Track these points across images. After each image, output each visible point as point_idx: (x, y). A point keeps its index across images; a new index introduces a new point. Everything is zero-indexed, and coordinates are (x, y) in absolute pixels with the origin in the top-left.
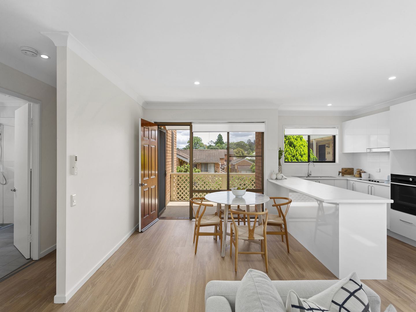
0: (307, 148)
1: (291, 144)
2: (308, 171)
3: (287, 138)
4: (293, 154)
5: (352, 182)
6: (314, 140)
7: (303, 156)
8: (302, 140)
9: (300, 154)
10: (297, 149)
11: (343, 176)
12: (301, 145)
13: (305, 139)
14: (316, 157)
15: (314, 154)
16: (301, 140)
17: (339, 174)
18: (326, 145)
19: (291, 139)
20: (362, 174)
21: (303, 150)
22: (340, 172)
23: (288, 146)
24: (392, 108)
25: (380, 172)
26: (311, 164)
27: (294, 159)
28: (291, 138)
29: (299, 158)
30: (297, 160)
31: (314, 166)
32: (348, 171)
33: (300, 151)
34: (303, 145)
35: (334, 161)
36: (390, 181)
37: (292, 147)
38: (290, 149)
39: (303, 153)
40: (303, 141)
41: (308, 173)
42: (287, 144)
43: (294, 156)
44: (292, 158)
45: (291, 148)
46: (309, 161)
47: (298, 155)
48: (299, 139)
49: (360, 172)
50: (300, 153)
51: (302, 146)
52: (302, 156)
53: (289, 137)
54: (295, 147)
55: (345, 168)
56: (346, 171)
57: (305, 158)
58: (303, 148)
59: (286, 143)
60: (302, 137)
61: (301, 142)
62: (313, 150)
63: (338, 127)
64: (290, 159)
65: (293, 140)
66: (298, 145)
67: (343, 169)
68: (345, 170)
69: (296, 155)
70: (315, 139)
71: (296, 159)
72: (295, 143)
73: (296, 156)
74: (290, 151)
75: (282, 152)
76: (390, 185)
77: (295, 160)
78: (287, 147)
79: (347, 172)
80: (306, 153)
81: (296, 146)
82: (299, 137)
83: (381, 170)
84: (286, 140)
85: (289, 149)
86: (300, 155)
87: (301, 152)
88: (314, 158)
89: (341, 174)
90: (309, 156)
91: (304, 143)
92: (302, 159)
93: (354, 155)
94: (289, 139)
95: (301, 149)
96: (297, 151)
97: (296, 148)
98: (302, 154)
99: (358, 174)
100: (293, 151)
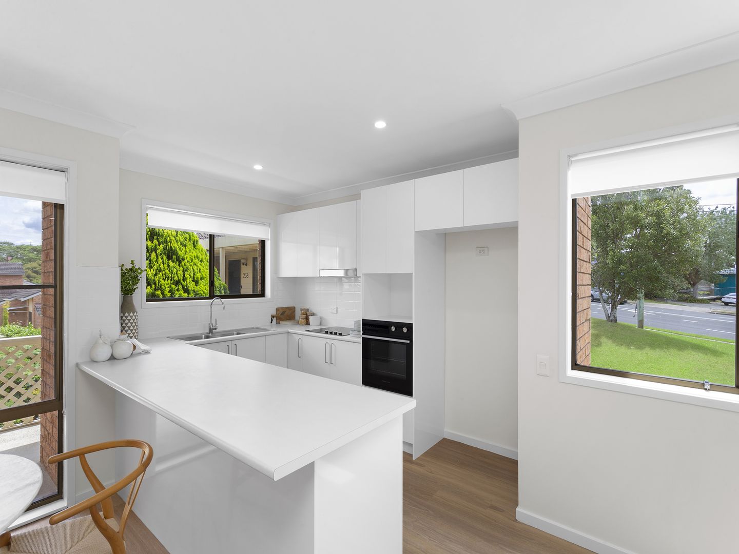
0: (208, 264)
1: (171, 254)
2: (211, 321)
3: (160, 240)
4: (176, 278)
5: (297, 337)
6: (221, 250)
7: (200, 281)
8: (198, 247)
9: (194, 277)
10: (185, 267)
11: (278, 323)
12: (195, 257)
13: (204, 244)
14: (224, 283)
15: (220, 278)
16: (194, 246)
17: (272, 320)
18: (242, 261)
19: (170, 242)
20: (311, 318)
21: (200, 270)
22: (273, 317)
23: (162, 258)
24: (364, 193)
25: (337, 313)
26: (217, 301)
27: (178, 290)
28: (171, 240)
29: (192, 287)
30: (186, 291)
31: (224, 308)
32: (286, 313)
33: (193, 270)
34: (198, 257)
35: (262, 294)
36: (361, 332)
37: (173, 262)
38: (168, 266)
39: (199, 275)
40: (199, 250)
41: (211, 323)
42: (161, 254)
43: (177, 283)
44: (173, 286)
45: (171, 264)
46: (212, 296)
47: (189, 280)
48: (190, 245)
49: (307, 314)
50: (192, 275)
51: (197, 260)
52: (197, 283)
53: (166, 238)
54: (180, 263)
55: (282, 308)
56: (283, 314)
57: (204, 287)
58: (199, 266)
59: (159, 251)
60: (197, 241)
61: (194, 252)
62: (219, 270)
63: (270, 224)
64: (168, 289)
65: (176, 245)
66: (188, 257)
67: (278, 310)
68: (281, 311)
69: (184, 279)
70: (222, 248)
71: (183, 288)
72: (181, 253)
73: (182, 281)
74: (167, 271)
75: (140, 273)
76: (360, 340)
77: (181, 291)
78: (160, 260)
79: (285, 315)
80: (205, 276)
81: (183, 259)
82: (190, 240)
83: (338, 310)
84: (157, 243)
85: (166, 265)
86: (193, 281)
87: (194, 274)
88: (220, 285)
89: (274, 320)
90: (212, 284)
91: (202, 255)
92: (196, 288)
93: (296, 282)
94: (166, 242)
95: (195, 268)
96: (186, 270)
97: (183, 263)
98: (198, 278)
99: (304, 319)
100: (175, 270)
